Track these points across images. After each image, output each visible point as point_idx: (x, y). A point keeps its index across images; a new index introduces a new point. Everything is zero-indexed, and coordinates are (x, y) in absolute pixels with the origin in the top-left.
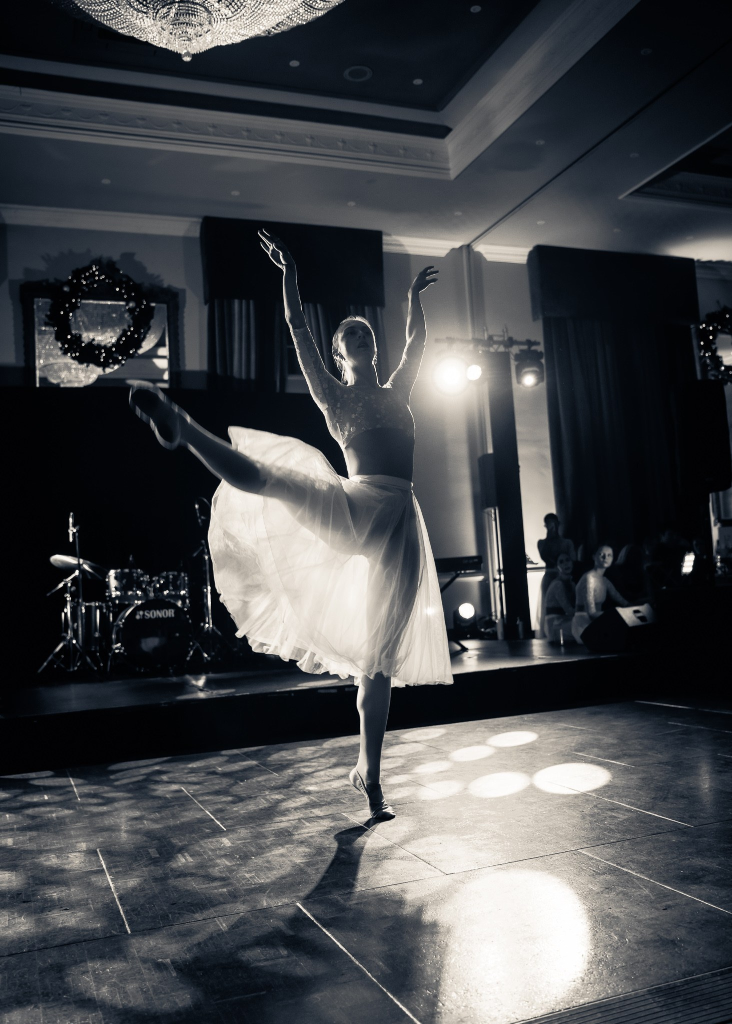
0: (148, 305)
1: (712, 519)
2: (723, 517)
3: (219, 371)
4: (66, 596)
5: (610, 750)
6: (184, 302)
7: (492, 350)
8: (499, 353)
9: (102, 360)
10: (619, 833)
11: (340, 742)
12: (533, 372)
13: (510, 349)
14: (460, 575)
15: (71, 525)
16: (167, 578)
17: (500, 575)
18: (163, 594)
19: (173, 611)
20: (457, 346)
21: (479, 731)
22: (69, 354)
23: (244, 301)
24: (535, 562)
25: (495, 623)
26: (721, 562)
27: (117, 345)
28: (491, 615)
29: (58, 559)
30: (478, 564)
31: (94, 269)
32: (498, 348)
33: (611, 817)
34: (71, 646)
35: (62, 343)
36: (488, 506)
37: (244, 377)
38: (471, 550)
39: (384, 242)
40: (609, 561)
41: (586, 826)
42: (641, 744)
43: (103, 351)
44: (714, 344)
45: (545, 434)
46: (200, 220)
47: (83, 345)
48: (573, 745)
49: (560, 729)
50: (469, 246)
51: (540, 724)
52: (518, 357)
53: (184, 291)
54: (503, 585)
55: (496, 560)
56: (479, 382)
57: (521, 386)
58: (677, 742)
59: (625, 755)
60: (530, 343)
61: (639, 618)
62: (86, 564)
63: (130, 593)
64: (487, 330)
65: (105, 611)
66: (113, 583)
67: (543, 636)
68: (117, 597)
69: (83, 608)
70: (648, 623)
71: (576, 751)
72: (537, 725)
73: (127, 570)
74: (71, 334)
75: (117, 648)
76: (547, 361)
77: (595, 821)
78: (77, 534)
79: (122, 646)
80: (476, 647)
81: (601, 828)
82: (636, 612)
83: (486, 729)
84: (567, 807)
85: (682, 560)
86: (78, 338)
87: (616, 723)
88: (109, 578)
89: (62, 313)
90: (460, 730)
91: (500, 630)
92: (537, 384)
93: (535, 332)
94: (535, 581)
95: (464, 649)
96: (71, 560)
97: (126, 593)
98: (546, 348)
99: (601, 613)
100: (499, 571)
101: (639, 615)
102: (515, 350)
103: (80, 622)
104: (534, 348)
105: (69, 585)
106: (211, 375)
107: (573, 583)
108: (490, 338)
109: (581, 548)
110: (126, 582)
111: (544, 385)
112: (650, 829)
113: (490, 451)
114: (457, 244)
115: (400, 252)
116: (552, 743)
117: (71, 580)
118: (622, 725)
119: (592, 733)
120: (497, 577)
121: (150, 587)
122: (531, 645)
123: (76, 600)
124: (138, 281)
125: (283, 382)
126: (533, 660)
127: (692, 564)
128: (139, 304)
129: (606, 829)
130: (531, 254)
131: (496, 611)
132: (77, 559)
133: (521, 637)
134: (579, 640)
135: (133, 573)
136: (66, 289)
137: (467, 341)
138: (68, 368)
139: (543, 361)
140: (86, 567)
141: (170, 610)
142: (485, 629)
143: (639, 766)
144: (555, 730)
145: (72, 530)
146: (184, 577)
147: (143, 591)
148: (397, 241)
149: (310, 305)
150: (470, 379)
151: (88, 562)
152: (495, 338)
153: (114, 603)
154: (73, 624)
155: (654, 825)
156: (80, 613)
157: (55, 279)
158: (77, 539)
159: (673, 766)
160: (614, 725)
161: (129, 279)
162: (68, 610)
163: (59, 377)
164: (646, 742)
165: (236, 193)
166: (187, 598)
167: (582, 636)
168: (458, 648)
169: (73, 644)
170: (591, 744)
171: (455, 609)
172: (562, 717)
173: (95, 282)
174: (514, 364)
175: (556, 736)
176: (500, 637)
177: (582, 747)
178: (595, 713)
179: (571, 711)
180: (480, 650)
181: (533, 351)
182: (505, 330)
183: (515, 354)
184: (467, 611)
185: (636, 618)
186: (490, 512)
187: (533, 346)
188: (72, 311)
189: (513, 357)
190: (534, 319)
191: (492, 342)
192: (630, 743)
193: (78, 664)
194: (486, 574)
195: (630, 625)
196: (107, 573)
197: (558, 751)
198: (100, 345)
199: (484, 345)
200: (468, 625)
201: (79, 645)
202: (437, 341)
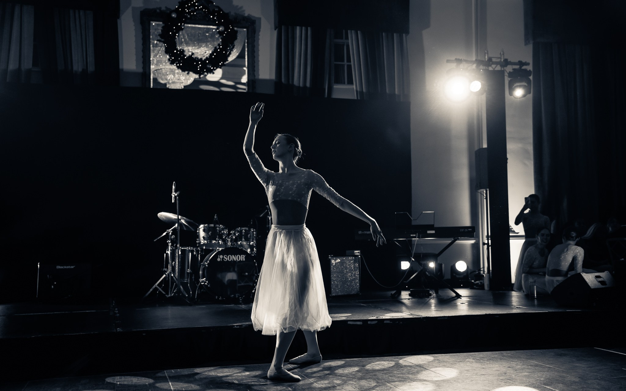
0: (233, 29)
3: (283, 80)
4: (167, 242)
5: (573, 387)
6: (260, 27)
7: (490, 69)
8: (495, 70)
9: (199, 69)
12: (522, 86)
13: (505, 68)
14: (459, 239)
15: (173, 190)
16: (241, 232)
17: (488, 240)
18: (237, 244)
19: (244, 256)
20: (463, 66)
21: (468, 361)
22: (175, 64)
23: (303, 28)
24: (516, 232)
25: (483, 276)
27: (210, 58)
28: (480, 270)
29: (163, 215)
30: (471, 231)
31: (194, 1)
32: (495, 67)
34: (170, 278)
35: (170, 56)
36: (481, 188)
37: (301, 85)
38: (466, 221)
42: (598, 384)
43: (199, 63)
45: (529, 133)
47: (185, 57)
48: (542, 379)
49: (532, 366)
51: (516, 360)
52: (510, 75)
53: (260, 19)
54: (490, 247)
55: (485, 229)
56: (480, 93)
57: (512, 97)
60: (521, 63)
61: (600, 282)
63: (214, 242)
64: (488, 54)
65: (195, 253)
66: (202, 234)
67: (520, 289)
68: (204, 244)
69: (180, 251)
70: (607, 286)
71: (545, 384)
72: (514, 360)
73: (212, 225)
74: (177, 50)
75: (202, 282)
76: (534, 78)
78: (177, 198)
79: (206, 280)
80: (467, 295)
82: (597, 277)
83: (474, 361)
86: (182, 52)
87: (577, 365)
88: (199, 230)
89: (170, 33)
90: (454, 360)
91: (486, 282)
92: (524, 96)
93: (526, 54)
94: (516, 246)
95: (459, 296)
96: (172, 216)
97: (211, 242)
98: (534, 68)
100: (488, 236)
101: (600, 279)
102: (509, 69)
103: (177, 260)
104: (524, 67)
105: (170, 234)
106: (278, 83)
108: (490, 59)
109: (554, 222)
110: (211, 234)
111: (530, 96)
113: (485, 146)
116: (525, 376)
117: (172, 230)
118: (582, 367)
119: (558, 371)
120: (486, 242)
121: (229, 238)
122: (511, 296)
123: (175, 245)
124: (226, 11)
125: (330, 90)
126: (512, 309)
128: (226, 29)
131: (484, 267)
132: (177, 216)
135: (217, 227)
136: (174, 15)
137: (471, 62)
138: (173, 72)
139: (531, 78)
140: (183, 221)
141: (242, 256)
142: (475, 281)
144: (528, 366)
145: (174, 194)
146: (253, 232)
147: (224, 240)
149: (353, 31)
150: (472, 91)
151: (184, 218)
152: (494, 60)
153: (202, 249)
154: (172, 263)
156: (177, 255)
157: (166, 7)
158: (177, 201)
161: (220, 10)
162: (169, 252)
163: (166, 79)
164: (603, 383)
166: (254, 247)
168: (454, 295)
169: (172, 277)
170: (557, 380)
171: (452, 264)
172: (533, 355)
173: (195, 10)
174: (507, 80)
175: (528, 370)
176: (486, 287)
177: (549, 382)
178: (561, 355)
179: (541, 351)
180: (471, 298)
181: (523, 69)
182: (502, 53)
183: (508, 72)
184: (461, 266)
185: (597, 282)
186: (482, 193)
187: (523, 66)
188: (178, 32)
189: (507, 75)
190: (526, 44)
191: (491, 63)
192: (589, 383)
193: (175, 291)
194: (477, 239)
195: (592, 288)
196: (198, 227)
197: (530, 383)
198: (198, 58)
199: (484, 65)
200: (462, 276)
201: (176, 278)
202: (448, 61)
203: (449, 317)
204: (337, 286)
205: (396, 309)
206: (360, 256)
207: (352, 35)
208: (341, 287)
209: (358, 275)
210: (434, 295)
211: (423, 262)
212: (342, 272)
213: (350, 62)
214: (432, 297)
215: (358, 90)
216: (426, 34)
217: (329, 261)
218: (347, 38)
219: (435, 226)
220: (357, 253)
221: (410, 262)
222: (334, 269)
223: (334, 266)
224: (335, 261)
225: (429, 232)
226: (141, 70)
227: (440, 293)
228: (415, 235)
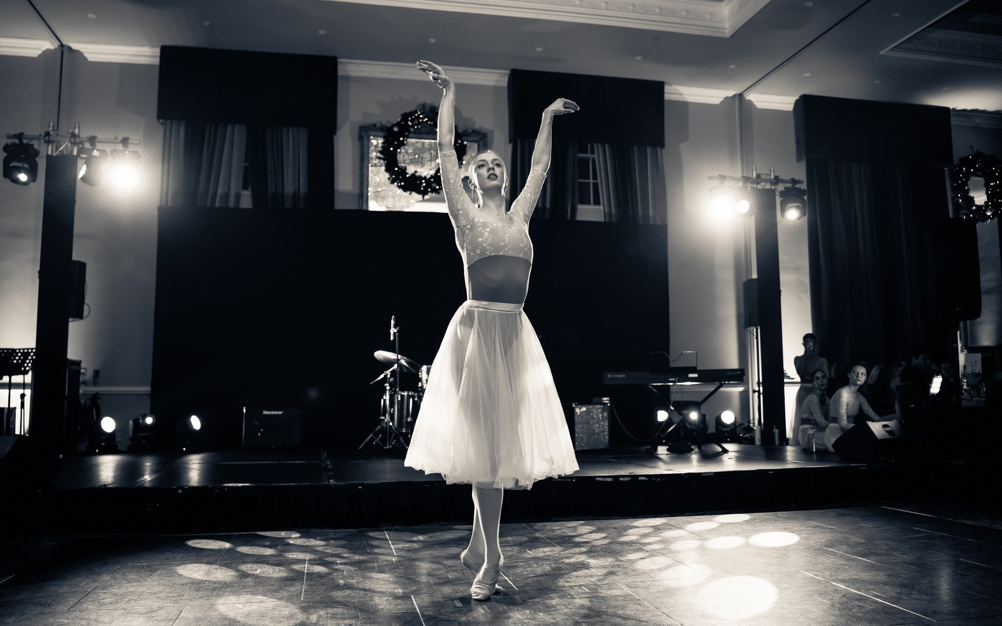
0: (462, 143)
1: (960, 345)
2: (969, 345)
4: (385, 385)
5: (858, 548)
7: (759, 187)
8: (765, 189)
9: (422, 189)
10: (866, 621)
11: (614, 524)
12: (797, 207)
13: (776, 187)
14: (724, 385)
15: (392, 326)
17: (759, 387)
22: (396, 184)
24: (791, 377)
25: (754, 429)
26: (968, 385)
27: (434, 176)
28: (749, 422)
29: (380, 354)
30: (739, 376)
31: (419, 113)
32: (765, 185)
33: (858, 606)
34: (388, 427)
35: (390, 174)
36: (751, 325)
38: (732, 362)
39: (666, 91)
40: (862, 379)
41: (836, 612)
42: (887, 545)
43: (423, 181)
44: (967, 185)
45: (804, 262)
46: (508, 72)
47: (408, 176)
48: (823, 541)
49: (811, 527)
50: (741, 95)
51: (793, 521)
52: (782, 194)
53: (492, 131)
54: (761, 396)
55: (755, 374)
56: (749, 214)
57: (785, 219)
58: (921, 546)
59: (872, 553)
60: (794, 181)
61: (887, 432)
62: (404, 359)
64: (755, 169)
65: (416, 399)
67: (797, 444)
69: (399, 396)
70: (895, 437)
71: (826, 546)
72: (790, 521)
74: (398, 167)
76: (808, 197)
77: (844, 609)
78: (397, 334)
80: (736, 450)
81: (848, 615)
82: (884, 426)
84: (818, 594)
85: (931, 382)
86: (403, 171)
88: (421, 372)
89: (392, 149)
91: (758, 436)
92: (800, 218)
93: (799, 172)
94: (791, 394)
95: (725, 451)
96: (391, 356)
98: (808, 185)
99: (852, 425)
100: (759, 383)
101: (888, 429)
102: (781, 187)
103: (396, 408)
104: (797, 186)
105: (389, 376)
107: (827, 398)
108: (758, 176)
109: (834, 366)
111: (806, 218)
112: (895, 620)
113: (755, 276)
114: (731, 93)
115: (680, 100)
117: (390, 372)
118: (869, 527)
119: (841, 532)
120: (757, 389)
122: (785, 451)
123: (394, 389)
125: (574, 211)
126: (788, 464)
127: (939, 385)
129: (853, 617)
130: (797, 102)
131: (754, 419)
132: (396, 355)
133: (777, 443)
134: (831, 449)
136: (396, 129)
137: (737, 179)
139: (806, 198)
140: (403, 362)
142: (743, 435)
143: (885, 564)
144: (807, 527)
145: (393, 330)
148: (678, 90)
149: (600, 145)
150: (739, 212)
151: (405, 358)
152: (762, 177)
154: (390, 409)
155: (899, 616)
156: (396, 400)
157: (387, 121)
158: (397, 338)
159: (916, 566)
160: (862, 527)
162: (387, 397)
164: (891, 543)
165: (539, 49)
167: (834, 446)
168: (720, 449)
169: (390, 426)
170: (839, 542)
171: (717, 415)
172: (813, 516)
173: (419, 123)
174: (778, 200)
175: (807, 532)
176: (758, 442)
177: (831, 544)
178: (844, 515)
179: (822, 511)
180: (739, 453)
181: (797, 188)
182: (772, 169)
183: (779, 191)
184: (728, 417)
185: (884, 432)
186: (752, 331)
187: (796, 184)
188: (399, 148)
189: (778, 194)
190: (798, 161)
191: (760, 180)
192: (876, 543)
193: (393, 443)
194: (746, 386)
195: (879, 438)
196: (420, 368)
197: (809, 546)
198: (421, 176)
199: (752, 183)
200: (728, 429)
201: (394, 427)
202: (711, 178)
203: (714, 473)
204: (582, 439)
205: (653, 465)
206: (609, 405)
207: (598, 148)
208: (586, 440)
209: (606, 426)
210: (697, 450)
211: (685, 412)
212: (588, 422)
213: (597, 179)
214: (694, 452)
215: (606, 211)
216: (683, 147)
217: (573, 410)
218: (593, 152)
219: (698, 369)
220: (606, 400)
221: (667, 412)
222: (578, 419)
223: (578, 416)
224: (580, 409)
225: (691, 375)
226: (357, 191)
227: (703, 448)
228: (674, 379)
